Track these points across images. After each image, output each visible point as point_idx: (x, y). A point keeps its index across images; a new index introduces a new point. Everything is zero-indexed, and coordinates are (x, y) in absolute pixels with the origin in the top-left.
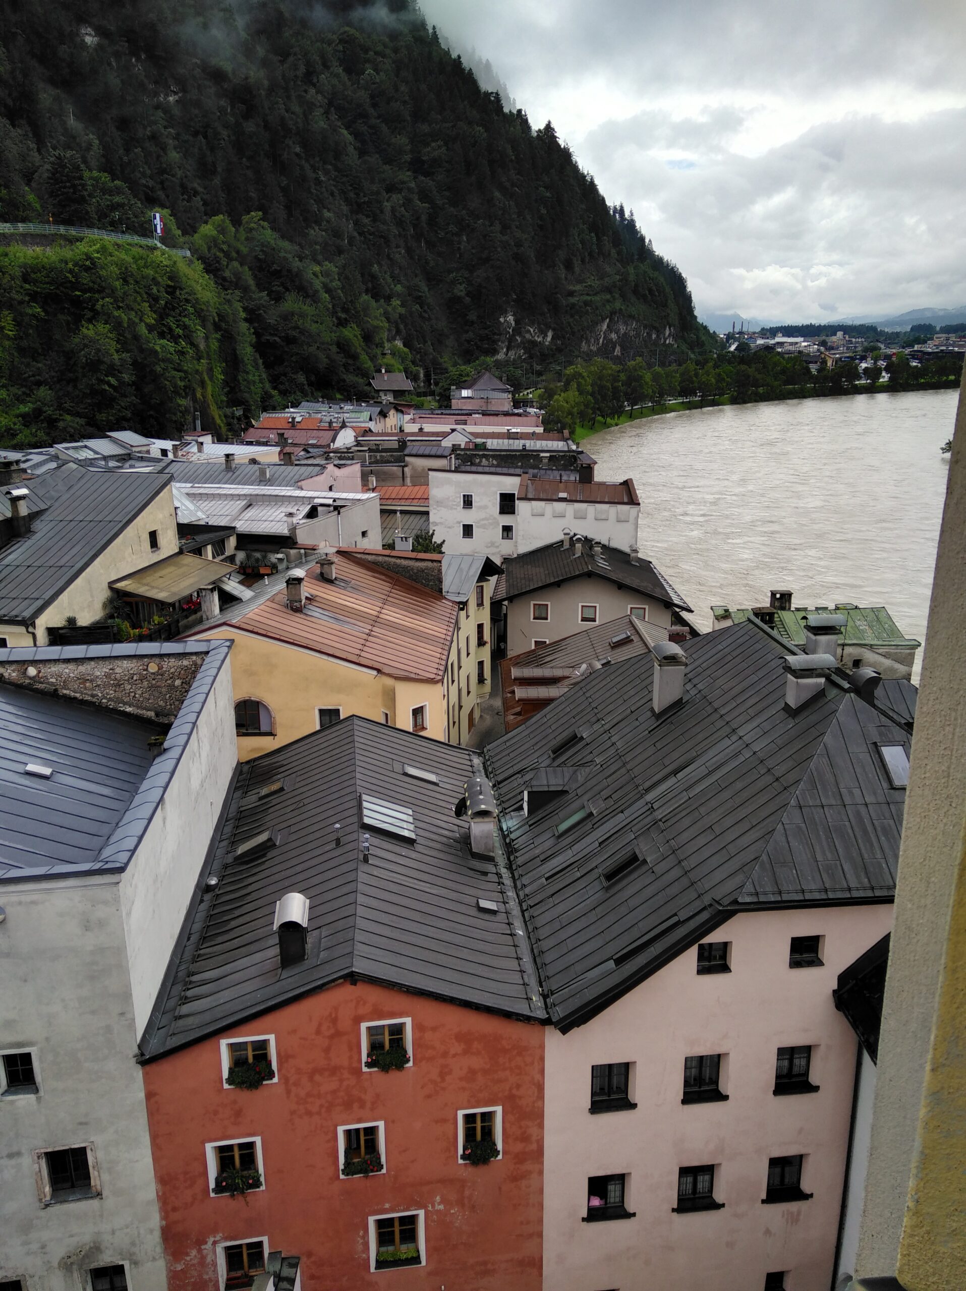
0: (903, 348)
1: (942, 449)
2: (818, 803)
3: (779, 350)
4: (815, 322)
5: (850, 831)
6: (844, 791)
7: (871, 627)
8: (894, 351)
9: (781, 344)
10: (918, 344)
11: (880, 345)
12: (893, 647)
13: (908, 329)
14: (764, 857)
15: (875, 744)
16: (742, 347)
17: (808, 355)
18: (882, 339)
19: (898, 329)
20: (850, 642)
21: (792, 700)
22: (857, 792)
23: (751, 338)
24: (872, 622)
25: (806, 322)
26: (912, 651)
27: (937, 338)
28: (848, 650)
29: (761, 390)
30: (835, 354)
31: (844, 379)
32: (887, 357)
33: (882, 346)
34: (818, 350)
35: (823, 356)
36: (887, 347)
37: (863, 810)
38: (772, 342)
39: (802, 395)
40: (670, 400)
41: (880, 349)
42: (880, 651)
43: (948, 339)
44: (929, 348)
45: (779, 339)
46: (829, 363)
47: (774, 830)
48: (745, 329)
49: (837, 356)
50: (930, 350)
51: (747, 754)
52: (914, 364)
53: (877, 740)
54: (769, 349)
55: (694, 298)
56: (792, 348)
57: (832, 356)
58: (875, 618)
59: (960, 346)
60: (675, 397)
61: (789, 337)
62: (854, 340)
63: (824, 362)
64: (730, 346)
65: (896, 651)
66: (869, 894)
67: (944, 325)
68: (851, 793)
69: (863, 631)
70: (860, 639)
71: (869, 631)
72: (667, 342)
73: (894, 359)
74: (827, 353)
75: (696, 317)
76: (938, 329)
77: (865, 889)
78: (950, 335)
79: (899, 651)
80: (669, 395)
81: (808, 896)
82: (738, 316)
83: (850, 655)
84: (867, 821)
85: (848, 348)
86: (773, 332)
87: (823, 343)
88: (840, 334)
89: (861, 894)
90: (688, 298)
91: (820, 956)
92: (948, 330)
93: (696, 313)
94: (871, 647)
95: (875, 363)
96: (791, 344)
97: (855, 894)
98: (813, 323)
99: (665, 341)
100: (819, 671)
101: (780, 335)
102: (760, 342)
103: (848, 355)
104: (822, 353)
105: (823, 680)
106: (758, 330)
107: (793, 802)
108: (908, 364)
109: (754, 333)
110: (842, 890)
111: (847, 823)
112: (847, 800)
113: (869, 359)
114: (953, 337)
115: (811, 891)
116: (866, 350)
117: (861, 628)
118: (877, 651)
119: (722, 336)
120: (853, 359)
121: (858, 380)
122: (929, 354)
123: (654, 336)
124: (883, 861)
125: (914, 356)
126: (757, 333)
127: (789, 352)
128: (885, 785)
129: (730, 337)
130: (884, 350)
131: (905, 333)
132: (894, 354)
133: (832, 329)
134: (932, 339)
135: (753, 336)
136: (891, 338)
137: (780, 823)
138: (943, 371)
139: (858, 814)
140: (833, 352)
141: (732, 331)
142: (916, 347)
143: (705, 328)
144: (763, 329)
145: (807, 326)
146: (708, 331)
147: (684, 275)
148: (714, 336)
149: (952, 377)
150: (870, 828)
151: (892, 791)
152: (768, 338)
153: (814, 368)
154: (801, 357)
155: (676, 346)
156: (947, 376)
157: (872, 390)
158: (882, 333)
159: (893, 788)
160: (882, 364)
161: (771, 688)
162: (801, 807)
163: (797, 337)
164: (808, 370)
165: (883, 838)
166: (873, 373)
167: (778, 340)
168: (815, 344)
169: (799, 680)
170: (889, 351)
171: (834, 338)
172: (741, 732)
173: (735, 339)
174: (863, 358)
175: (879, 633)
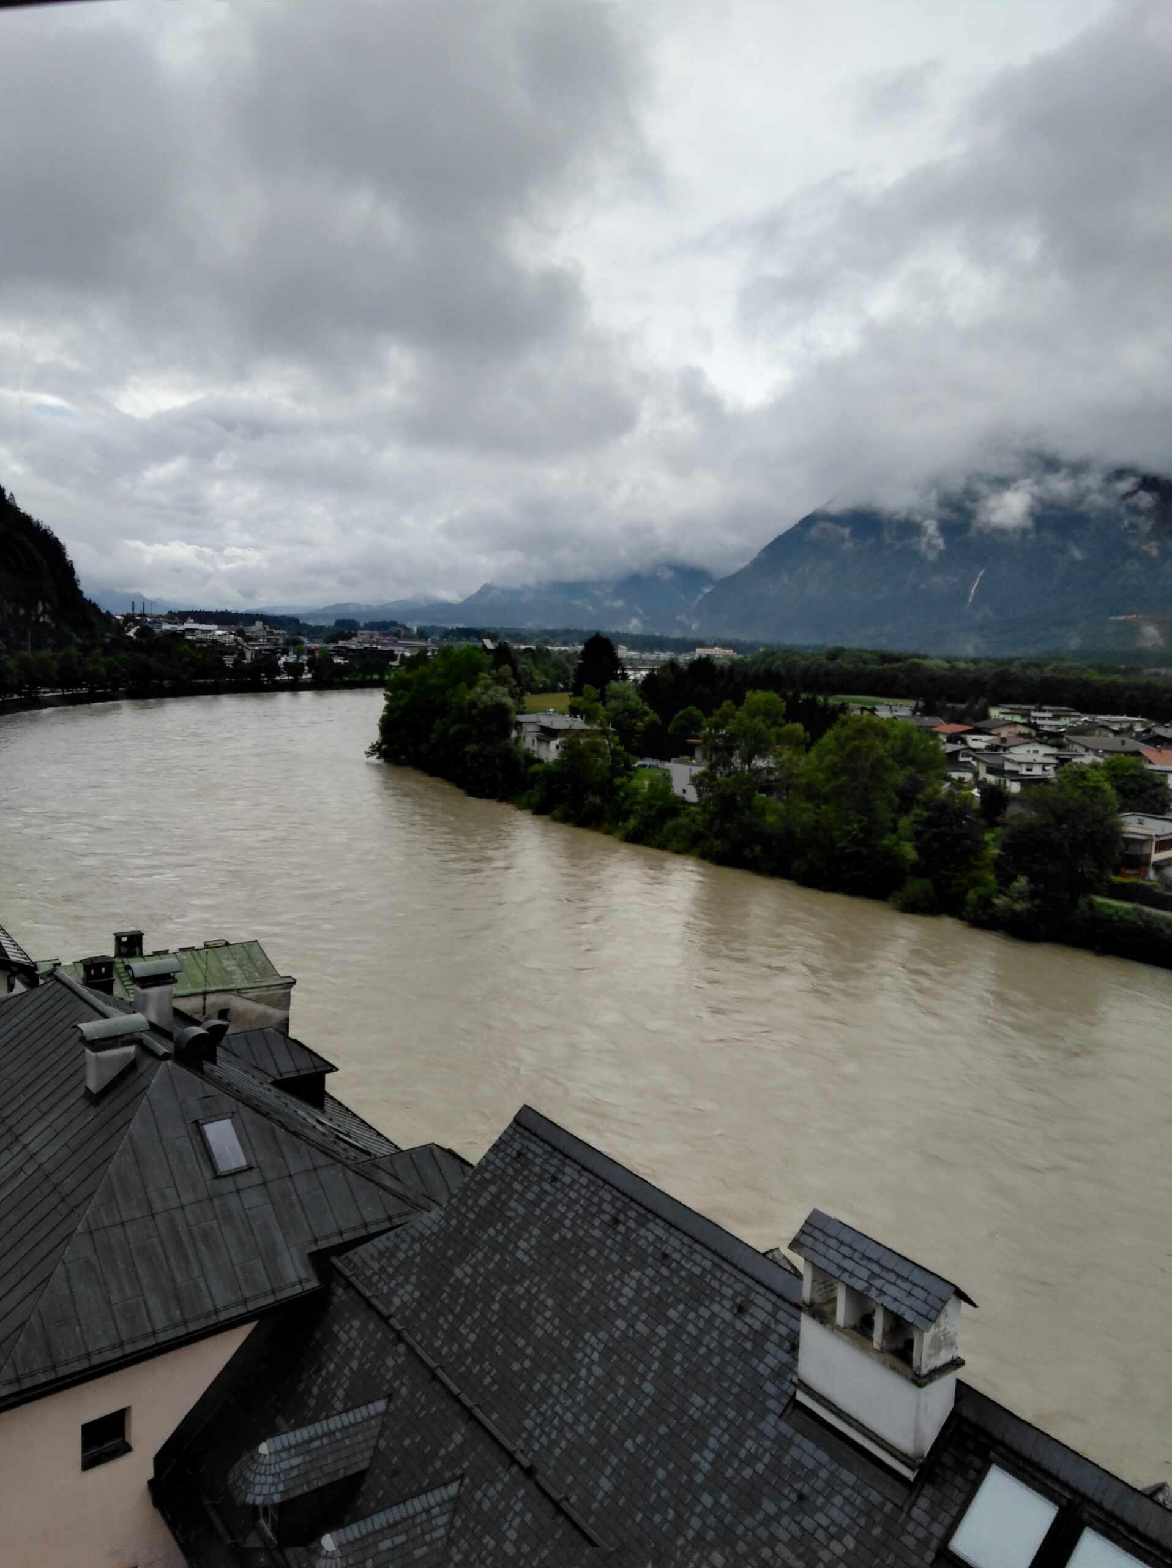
0: (328, 643)
1: (366, 753)
2: (117, 1219)
3: (189, 638)
4: (231, 608)
5: (159, 1249)
6: (153, 1195)
7: (240, 966)
8: (318, 645)
9: (192, 631)
10: (342, 639)
11: (302, 638)
12: (265, 989)
13: (332, 623)
14: (34, 1319)
15: (196, 1122)
16: (144, 632)
17: (223, 644)
18: (306, 632)
19: (322, 623)
20: (213, 989)
21: (93, 1084)
22: (170, 1191)
23: (155, 622)
24: (242, 960)
25: (221, 608)
26: (287, 991)
27: (361, 634)
28: (211, 999)
29: (166, 683)
30: (254, 646)
31: (263, 675)
32: (311, 652)
33: (305, 640)
34: (236, 640)
35: (240, 647)
36: (311, 640)
37: (178, 1215)
38: (181, 628)
39: (216, 690)
40: (45, 692)
41: (302, 643)
42: (249, 995)
43: (372, 636)
44: (353, 644)
45: (190, 625)
46: (248, 655)
47: (50, 1275)
48: (147, 611)
49: (257, 648)
50: (354, 647)
51: (30, 1169)
52: (339, 661)
53: (199, 1115)
54: (174, 635)
55: (76, 568)
56: (202, 636)
57: (251, 648)
58: (245, 955)
59: (384, 644)
60: (54, 686)
61: (201, 623)
62: (275, 631)
63: (242, 655)
64: (129, 630)
65: (268, 993)
66: (182, 1331)
67: (367, 622)
68: (163, 1195)
69: (232, 973)
70: (226, 983)
71: (239, 972)
72: (41, 620)
73: (317, 654)
74: (245, 644)
75: (81, 592)
76: (362, 624)
77: (175, 1326)
78: (374, 632)
79: (271, 992)
80: (43, 686)
81: (96, 1360)
82: (140, 596)
83: (214, 1005)
84: (182, 1231)
85: (269, 640)
86: (183, 616)
87: (240, 633)
88: (259, 624)
89: (171, 1334)
90: (68, 570)
91: (127, 1439)
92: (372, 626)
93: (81, 588)
94: (238, 991)
95: (298, 658)
96: (203, 631)
97: (163, 1337)
98: (229, 610)
99: (38, 619)
100: (127, 1038)
101: (192, 621)
102: (166, 627)
103: (268, 647)
104: (239, 644)
105: (131, 1049)
106: (165, 613)
107: (80, 1228)
108: (332, 661)
109: (160, 616)
110: (145, 1336)
111: (156, 1240)
112: (158, 1206)
113: (291, 653)
114: (377, 635)
115: (100, 1351)
116: (288, 642)
117: (229, 969)
118: (246, 995)
119: (118, 617)
120: (274, 652)
121: (279, 676)
122: (353, 651)
123: (22, 612)
124: (201, 1280)
125: (339, 652)
126: (164, 617)
127: (201, 641)
128: (208, 1174)
129: (129, 618)
130: (307, 644)
131: (330, 627)
132: (317, 649)
133: (250, 618)
134: (356, 635)
135: (157, 620)
136: (315, 632)
137: (61, 1263)
138: (366, 669)
139: (172, 1223)
140: (252, 643)
141: (131, 612)
142: (341, 643)
143: (95, 606)
144: (170, 613)
145: (222, 613)
146: (99, 610)
147: (62, 540)
148: (108, 616)
149: (376, 677)
150: (185, 1238)
151: (216, 1181)
152: (176, 624)
153: (229, 661)
154: (217, 648)
155: (54, 625)
156: (372, 674)
157: (295, 687)
158: (305, 626)
159: (217, 1176)
160: (305, 658)
161: (71, 1069)
162: (91, 1233)
163: (211, 624)
164: (222, 663)
165: (203, 1248)
166: (295, 669)
167: (187, 626)
168: (231, 634)
169: (101, 1054)
170: (313, 646)
171: (253, 628)
172: (25, 1139)
173: (136, 623)
174: (285, 652)
175: (250, 973)
